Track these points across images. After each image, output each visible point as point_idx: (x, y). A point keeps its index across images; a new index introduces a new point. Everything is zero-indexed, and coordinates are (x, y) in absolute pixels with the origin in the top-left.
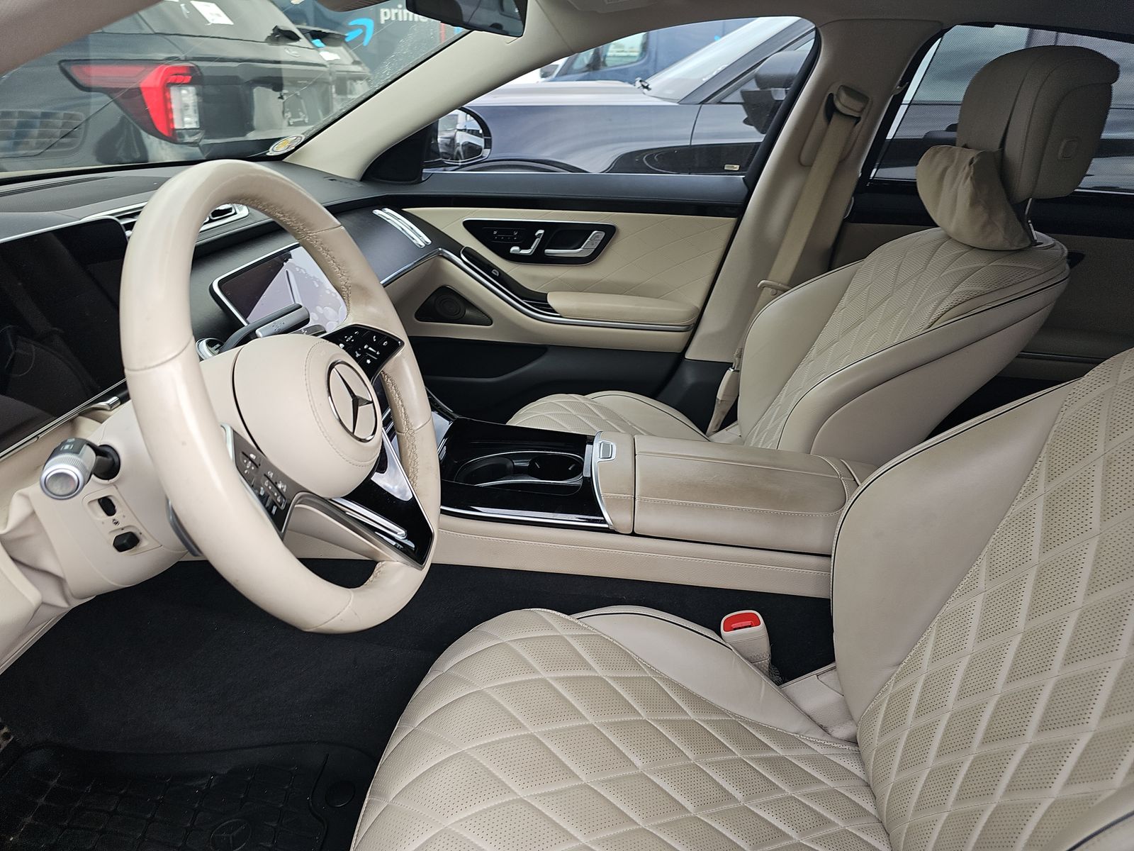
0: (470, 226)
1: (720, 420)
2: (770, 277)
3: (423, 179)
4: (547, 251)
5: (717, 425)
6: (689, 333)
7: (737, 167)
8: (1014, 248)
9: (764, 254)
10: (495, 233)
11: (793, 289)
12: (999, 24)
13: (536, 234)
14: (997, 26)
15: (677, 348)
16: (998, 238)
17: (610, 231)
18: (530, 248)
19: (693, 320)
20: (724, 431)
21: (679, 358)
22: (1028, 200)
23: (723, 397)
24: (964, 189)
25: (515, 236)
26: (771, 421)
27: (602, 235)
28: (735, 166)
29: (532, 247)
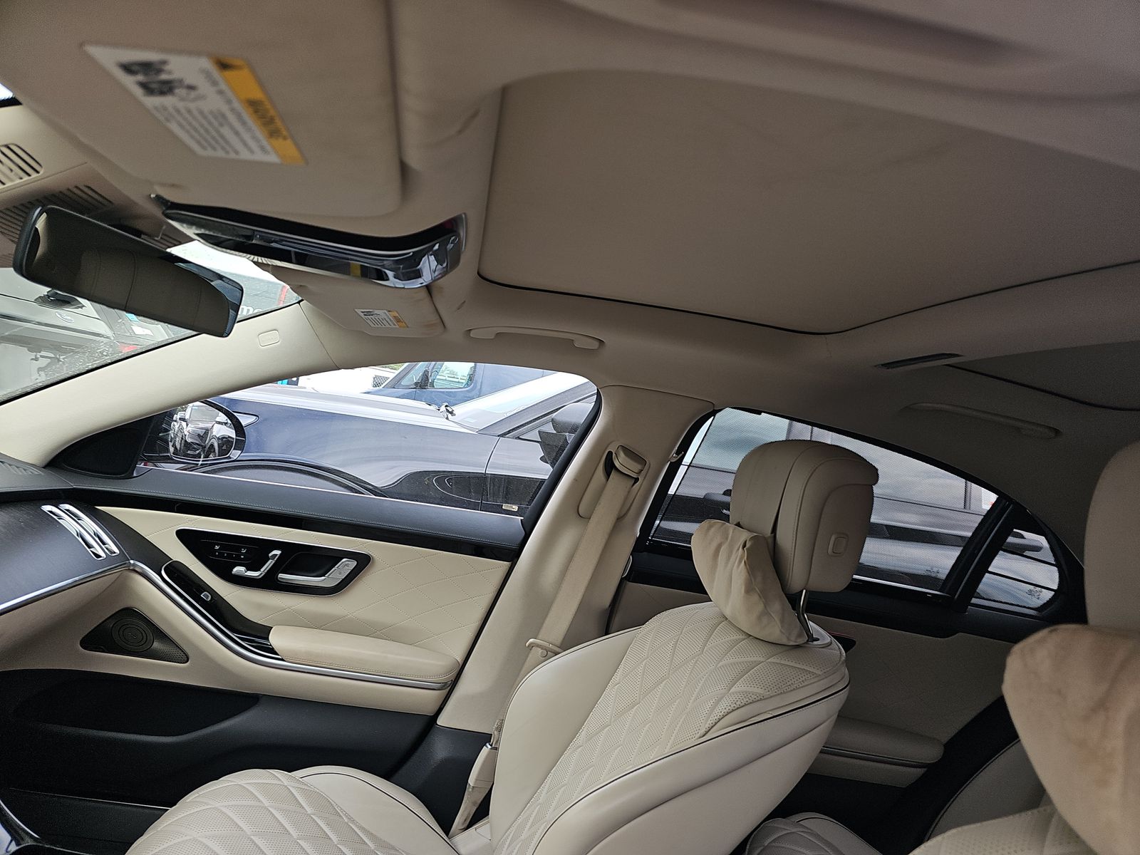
0: (186, 537)
1: (469, 814)
2: (540, 636)
3: (135, 475)
4: (281, 575)
5: (465, 820)
6: (445, 692)
7: (515, 508)
8: (792, 643)
9: (538, 606)
10: (217, 547)
11: (567, 652)
12: (765, 412)
13: (270, 555)
14: (763, 414)
15: (429, 710)
16: (775, 631)
17: (363, 561)
18: (260, 570)
19: (450, 677)
20: (472, 830)
21: (430, 721)
22: (802, 591)
23: (475, 783)
24: (739, 573)
25: (243, 554)
26: (528, 827)
27: (353, 564)
28: (514, 507)
29: (262, 570)
